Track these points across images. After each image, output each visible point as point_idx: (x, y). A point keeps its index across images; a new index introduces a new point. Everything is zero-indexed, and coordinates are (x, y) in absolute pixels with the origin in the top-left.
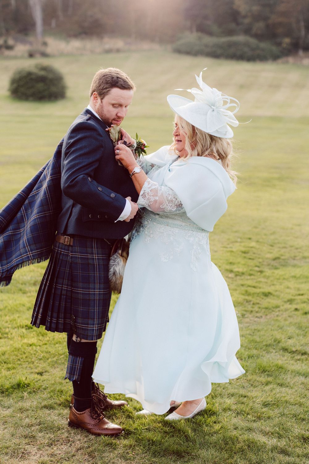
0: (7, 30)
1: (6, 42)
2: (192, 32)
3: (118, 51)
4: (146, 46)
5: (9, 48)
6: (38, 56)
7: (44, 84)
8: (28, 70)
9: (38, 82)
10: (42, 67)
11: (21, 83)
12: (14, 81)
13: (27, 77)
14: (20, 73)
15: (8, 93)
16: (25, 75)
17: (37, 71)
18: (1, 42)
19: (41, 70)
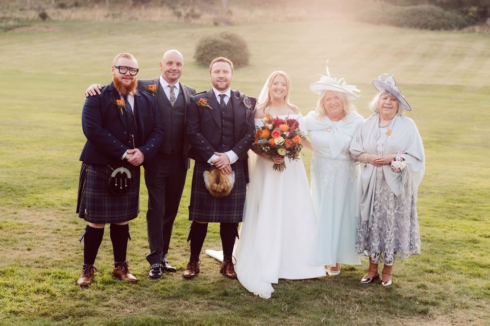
1: (192, 11)
2: (375, 1)
3: (300, 19)
5: (196, 16)
6: (223, 24)
7: (227, 52)
8: (213, 38)
9: (222, 50)
10: (227, 35)
11: (206, 51)
12: (199, 49)
13: (212, 44)
14: (205, 41)
15: (194, 60)
16: (211, 42)
17: (222, 39)
18: (188, 11)
19: (225, 38)
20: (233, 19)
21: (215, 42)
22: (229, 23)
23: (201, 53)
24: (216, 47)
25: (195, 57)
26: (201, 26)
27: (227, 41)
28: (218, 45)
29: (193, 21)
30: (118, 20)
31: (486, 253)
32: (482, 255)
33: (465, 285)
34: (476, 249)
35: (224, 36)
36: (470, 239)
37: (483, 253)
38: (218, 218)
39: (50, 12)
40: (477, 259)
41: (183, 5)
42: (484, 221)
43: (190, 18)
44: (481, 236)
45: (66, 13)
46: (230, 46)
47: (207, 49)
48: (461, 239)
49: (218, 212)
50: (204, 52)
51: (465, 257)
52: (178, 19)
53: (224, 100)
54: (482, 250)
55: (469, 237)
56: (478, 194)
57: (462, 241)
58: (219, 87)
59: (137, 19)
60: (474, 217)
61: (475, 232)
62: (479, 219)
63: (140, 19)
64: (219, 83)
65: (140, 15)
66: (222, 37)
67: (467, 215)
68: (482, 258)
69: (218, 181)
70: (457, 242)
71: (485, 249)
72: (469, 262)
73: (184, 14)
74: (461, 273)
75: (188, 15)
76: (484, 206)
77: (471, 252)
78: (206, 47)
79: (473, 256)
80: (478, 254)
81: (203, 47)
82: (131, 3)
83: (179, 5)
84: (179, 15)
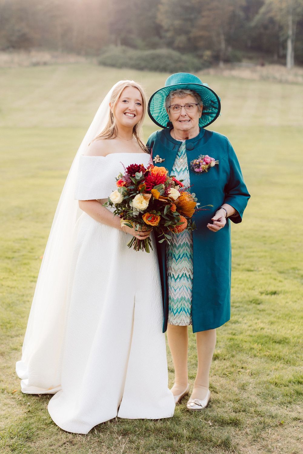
2: (116, 45)
3: (45, 64)
4: (72, 59)
31: (275, 319)
32: (272, 323)
33: (265, 378)
34: (262, 313)
36: (251, 299)
37: (272, 319)
40: (269, 331)
42: (259, 271)
44: (262, 293)
48: (240, 300)
51: (253, 328)
54: (270, 314)
55: (248, 296)
56: (245, 237)
57: (241, 302)
60: (247, 266)
61: (253, 289)
62: (252, 269)
67: (239, 265)
68: (274, 327)
70: (237, 305)
71: (272, 312)
72: (259, 337)
74: (255, 356)
76: (253, 252)
77: (258, 319)
79: (262, 325)
80: (266, 321)
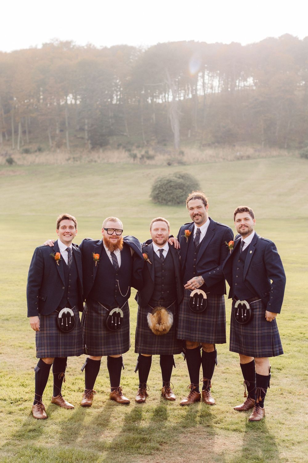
0: (148, 142)
1: (147, 152)
3: (249, 157)
5: (150, 158)
6: (175, 164)
7: (181, 191)
8: (168, 178)
9: (176, 189)
10: (180, 175)
11: (162, 190)
12: (155, 188)
13: (167, 184)
14: (160, 181)
15: (151, 199)
16: (166, 182)
17: (176, 179)
18: (143, 153)
19: (179, 178)
20: (185, 159)
21: (170, 181)
22: (181, 163)
23: (157, 192)
24: (171, 186)
25: (151, 196)
26: (156, 166)
27: (181, 181)
28: (172, 184)
29: (148, 162)
30: (78, 163)
35: (178, 176)
38: (158, 351)
39: (16, 157)
41: (138, 147)
43: (145, 159)
45: (30, 158)
46: (184, 185)
47: (162, 188)
49: (159, 346)
50: (160, 191)
52: (134, 160)
53: (163, 253)
58: (158, 242)
59: (95, 161)
63: (99, 161)
64: (157, 239)
65: (99, 157)
66: (176, 177)
69: (159, 321)
73: (139, 155)
75: (143, 157)
78: (161, 186)
81: (158, 186)
82: (90, 146)
83: (134, 148)
84: (135, 157)
